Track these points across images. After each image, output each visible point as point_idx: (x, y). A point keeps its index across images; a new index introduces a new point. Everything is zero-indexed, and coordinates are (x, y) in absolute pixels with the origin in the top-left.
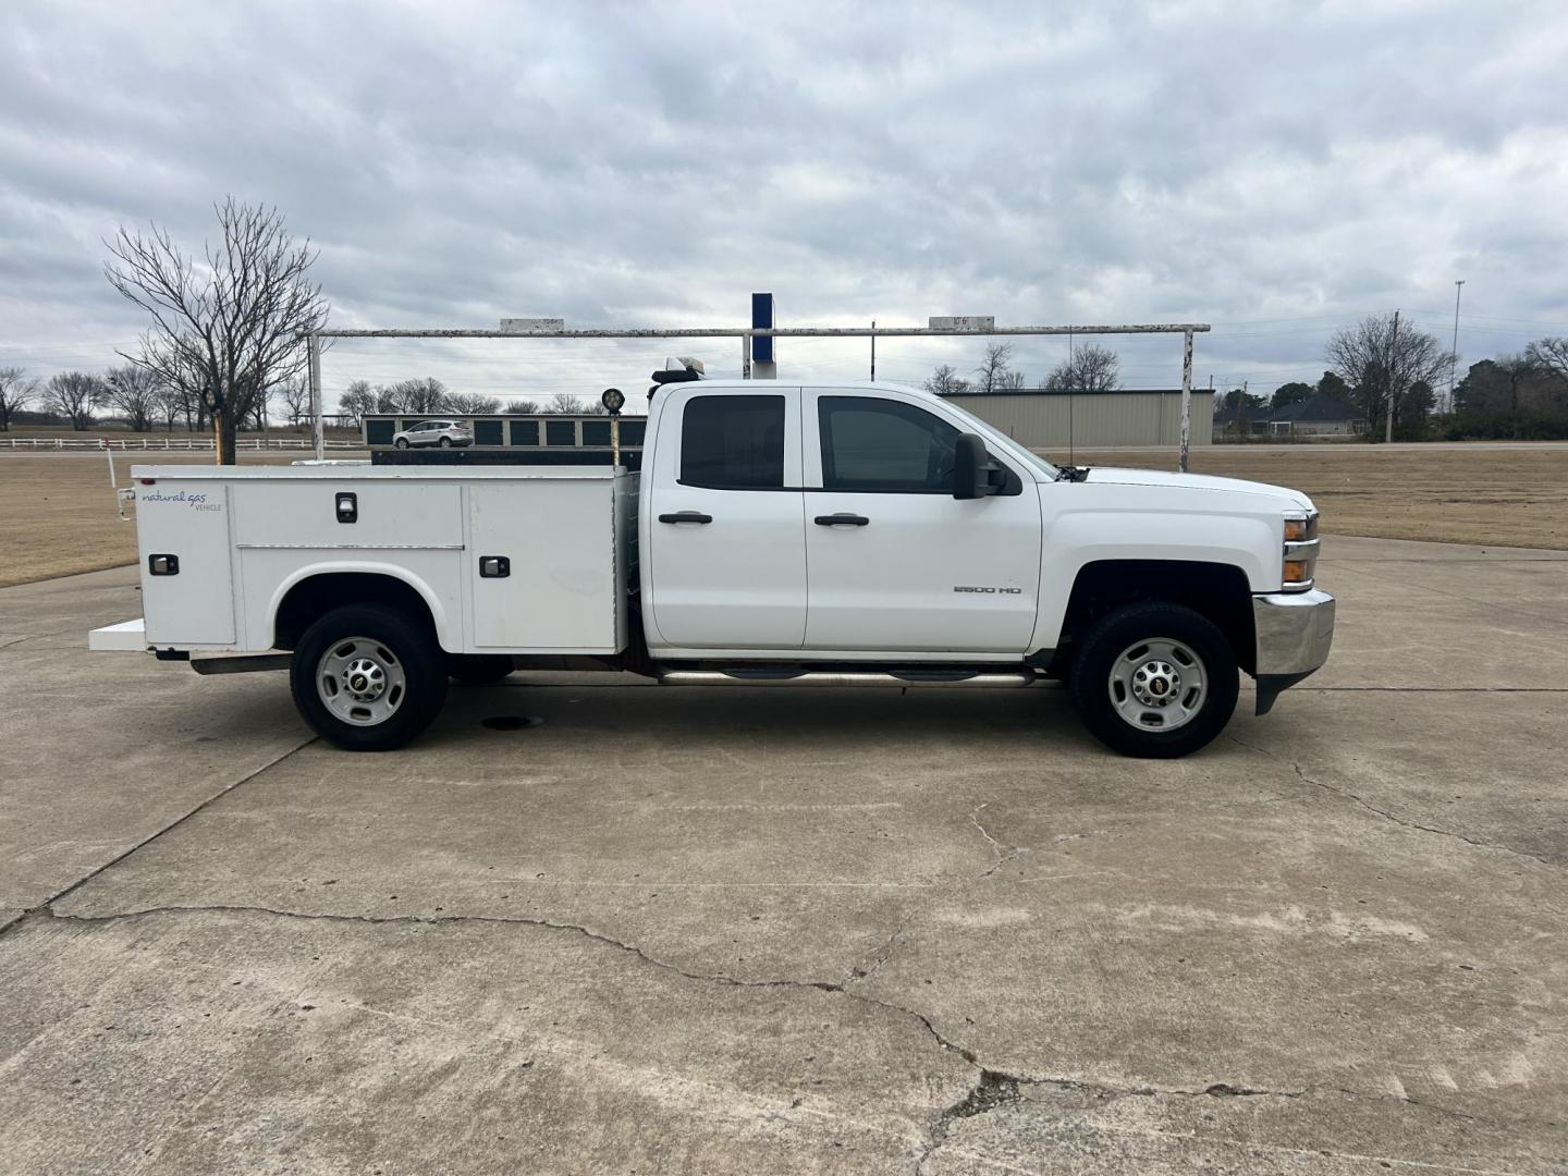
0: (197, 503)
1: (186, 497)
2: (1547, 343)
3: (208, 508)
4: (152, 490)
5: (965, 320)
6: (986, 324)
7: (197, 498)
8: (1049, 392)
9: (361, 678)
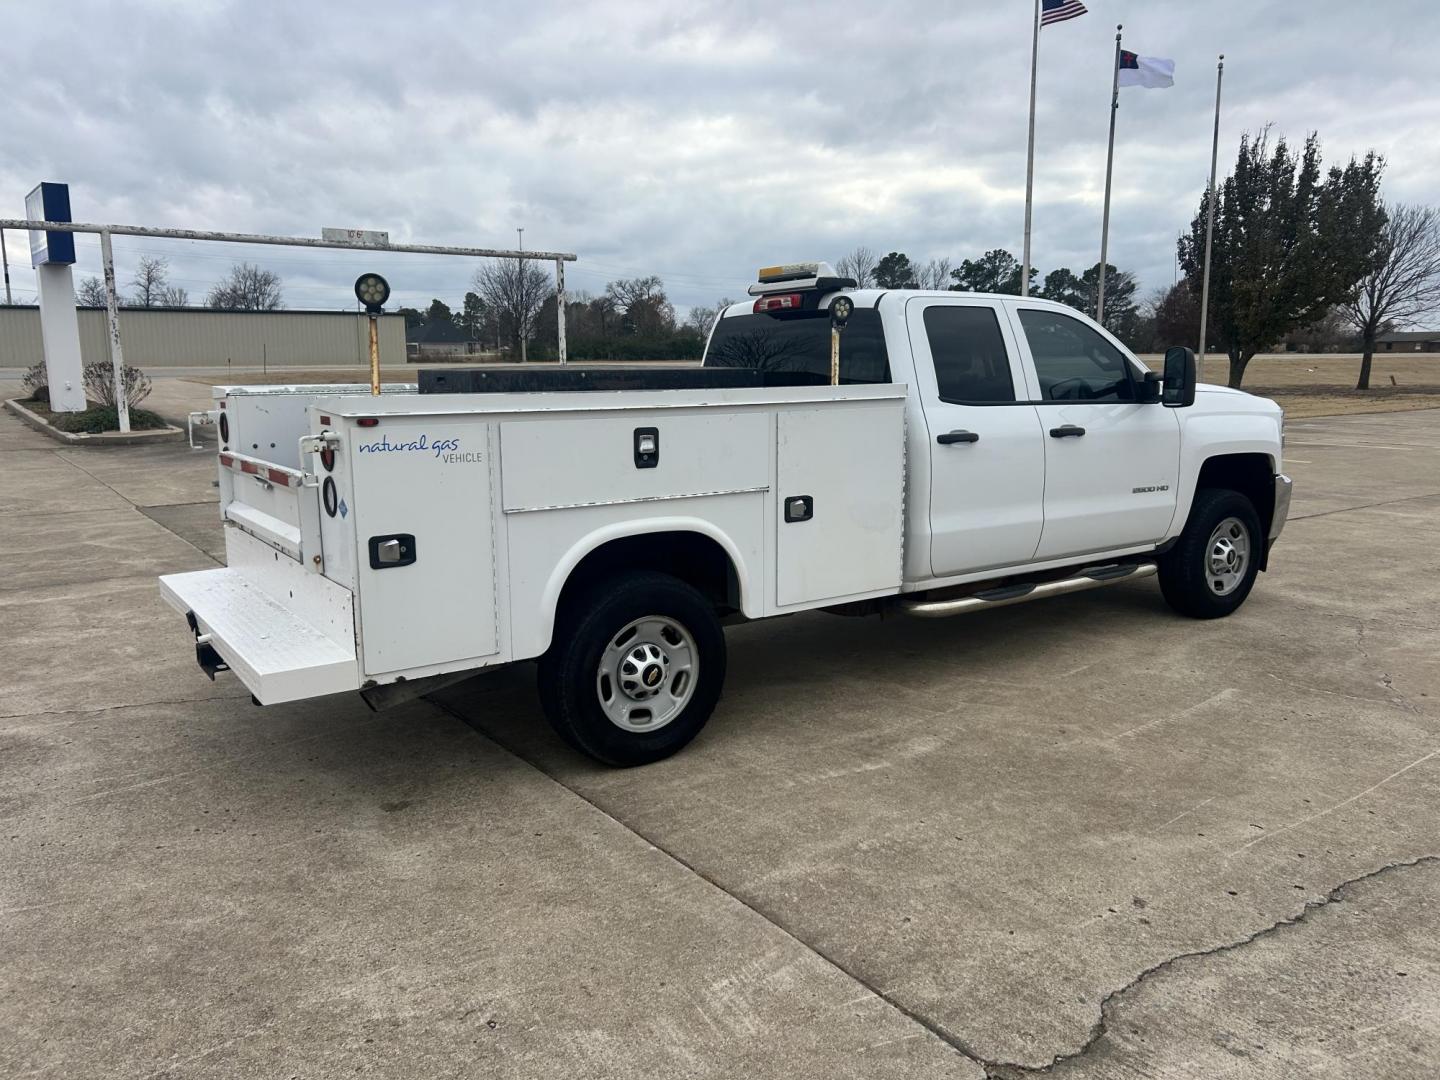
0: (446, 452)
1: (429, 444)
2: (620, 284)
3: (463, 458)
4: (372, 435)
5: (359, 234)
6: (381, 240)
7: (446, 445)
8: (216, 310)
9: (656, 669)
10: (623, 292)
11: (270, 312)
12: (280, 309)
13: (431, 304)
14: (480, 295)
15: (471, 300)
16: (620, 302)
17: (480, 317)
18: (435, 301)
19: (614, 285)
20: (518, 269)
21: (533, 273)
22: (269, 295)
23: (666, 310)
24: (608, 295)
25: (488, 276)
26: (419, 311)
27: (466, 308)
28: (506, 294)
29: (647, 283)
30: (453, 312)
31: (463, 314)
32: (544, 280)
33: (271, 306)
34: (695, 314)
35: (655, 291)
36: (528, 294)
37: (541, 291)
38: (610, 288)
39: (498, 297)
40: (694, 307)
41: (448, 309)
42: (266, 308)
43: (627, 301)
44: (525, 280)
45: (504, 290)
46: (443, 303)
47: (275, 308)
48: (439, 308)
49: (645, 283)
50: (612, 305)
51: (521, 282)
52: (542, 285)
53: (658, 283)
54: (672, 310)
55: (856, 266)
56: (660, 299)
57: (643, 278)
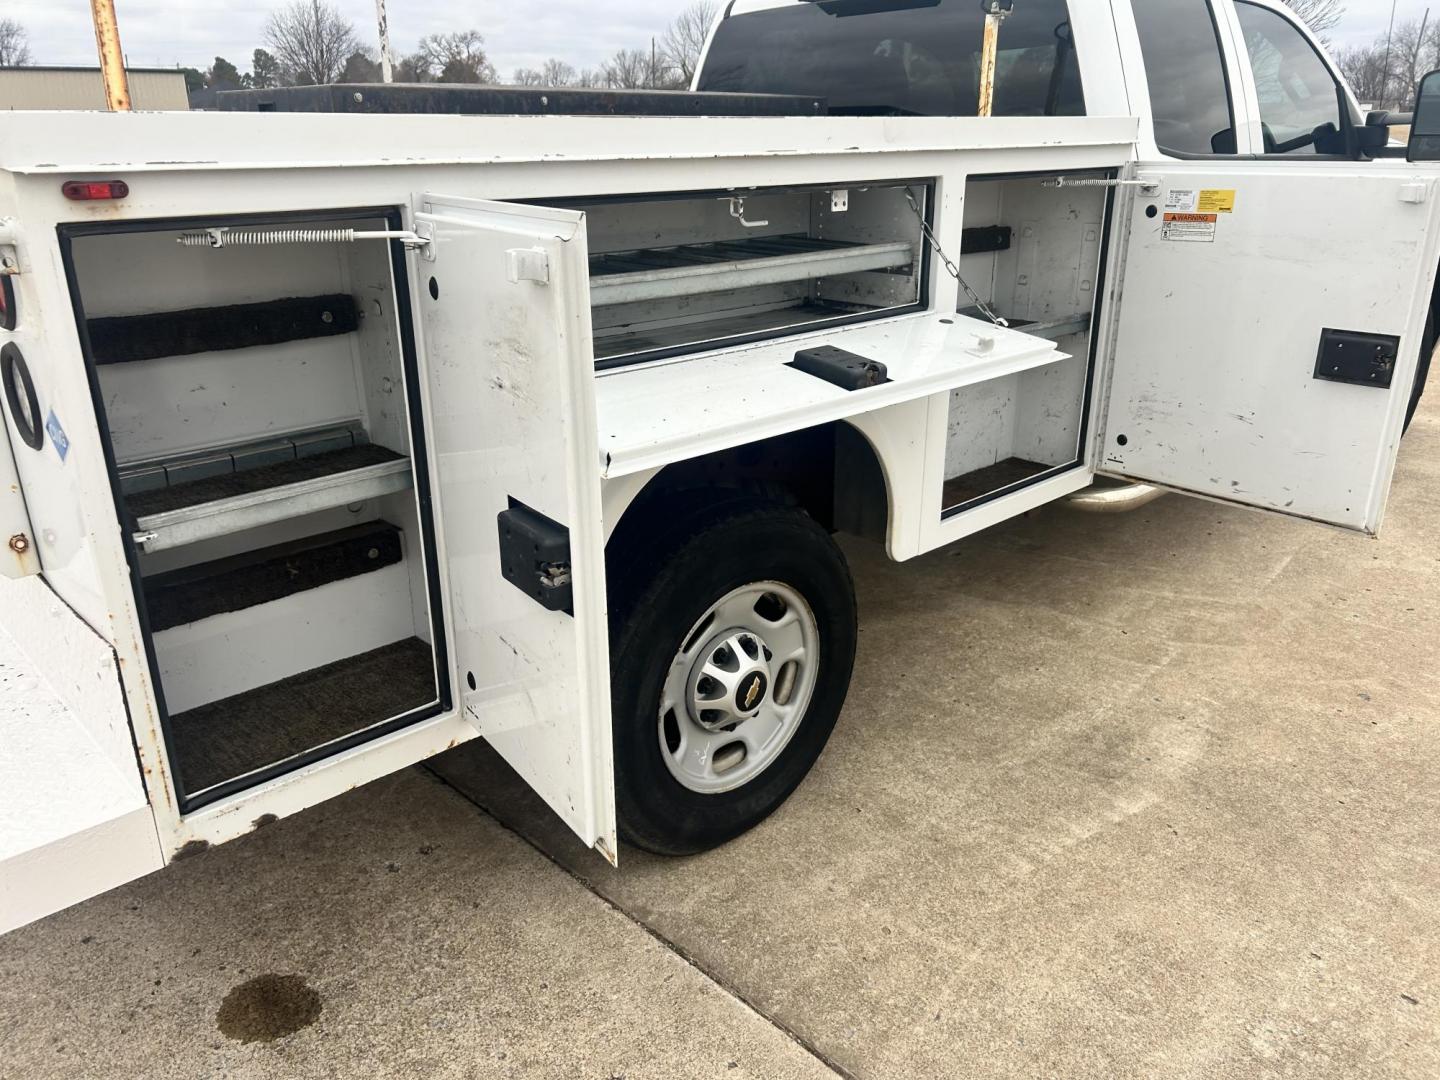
9: (757, 680)
10: (438, 49)
11: (17, 68)
12: (31, 65)
13: (214, 62)
14: (270, 50)
15: (261, 58)
16: (436, 60)
17: (273, 79)
18: (218, 59)
19: (428, 42)
20: (314, 19)
21: (333, 24)
22: (15, 49)
23: (487, 72)
24: (422, 53)
25: (280, 27)
26: (201, 71)
27: (255, 67)
28: (303, 48)
29: (466, 38)
30: (241, 72)
31: (252, 75)
32: (346, 33)
33: (18, 63)
34: (519, 77)
35: (474, 48)
36: (329, 50)
37: (344, 46)
38: (423, 44)
39: (294, 52)
40: (518, 68)
41: (234, 68)
42: (12, 64)
43: (443, 59)
44: (324, 32)
45: (301, 44)
46: (228, 61)
47: (21, 65)
48: (223, 68)
49: (463, 39)
50: (427, 64)
51: (319, 34)
52: (344, 37)
53: (479, 39)
54: (493, 71)
55: (698, 21)
56: (479, 60)
57: (460, 33)
